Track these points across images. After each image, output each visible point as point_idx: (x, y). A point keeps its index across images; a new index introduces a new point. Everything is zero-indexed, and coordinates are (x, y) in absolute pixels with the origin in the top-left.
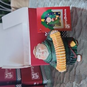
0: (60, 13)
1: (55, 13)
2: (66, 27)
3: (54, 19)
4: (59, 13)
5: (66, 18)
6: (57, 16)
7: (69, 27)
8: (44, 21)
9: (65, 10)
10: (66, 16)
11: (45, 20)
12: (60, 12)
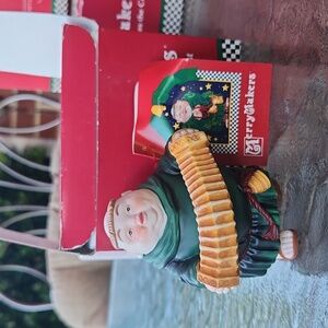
0: (229, 89)
1: (208, 87)
2: (249, 147)
3: (204, 111)
4: (225, 88)
5: (252, 111)
6: (218, 100)
7: (259, 149)
8: (164, 112)
9: (252, 76)
10: (251, 101)
11: (168, 110)
12: (229, 84)
